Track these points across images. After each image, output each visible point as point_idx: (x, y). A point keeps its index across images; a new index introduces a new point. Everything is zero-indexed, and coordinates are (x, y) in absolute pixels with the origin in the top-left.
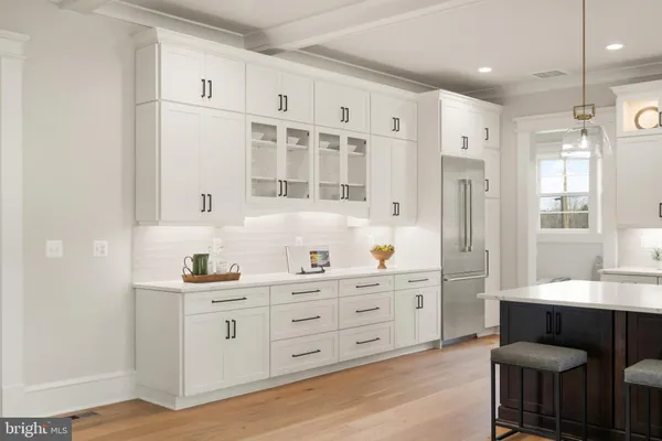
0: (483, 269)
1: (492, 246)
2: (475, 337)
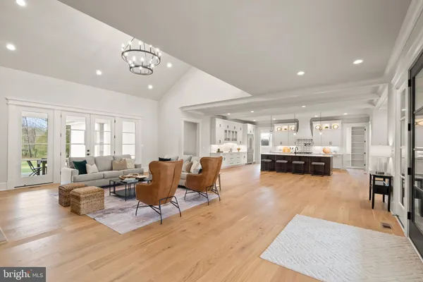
0: (253, 152)
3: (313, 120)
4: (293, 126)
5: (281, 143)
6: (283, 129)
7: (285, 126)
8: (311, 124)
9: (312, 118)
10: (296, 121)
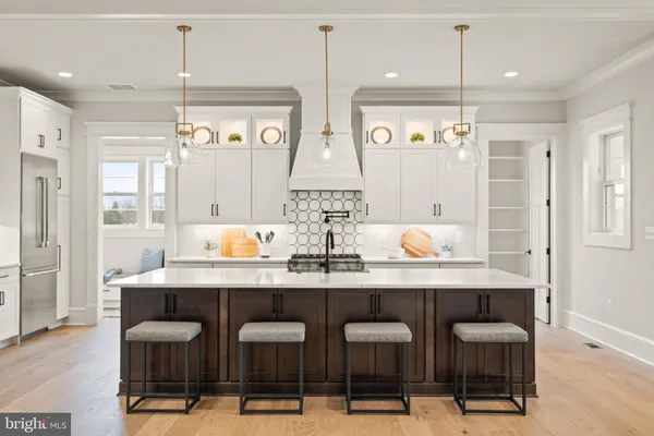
0: (55, 263)
1: (63, 241)
2: (46, 329)
3: (370, 96)
4: (274, 124)
5: (215, 210)
6: (224, 138)
7: (234, 123)
8: (357, 119)
9: (361, 91)
10: (290, 100)
